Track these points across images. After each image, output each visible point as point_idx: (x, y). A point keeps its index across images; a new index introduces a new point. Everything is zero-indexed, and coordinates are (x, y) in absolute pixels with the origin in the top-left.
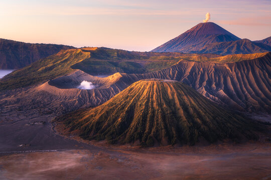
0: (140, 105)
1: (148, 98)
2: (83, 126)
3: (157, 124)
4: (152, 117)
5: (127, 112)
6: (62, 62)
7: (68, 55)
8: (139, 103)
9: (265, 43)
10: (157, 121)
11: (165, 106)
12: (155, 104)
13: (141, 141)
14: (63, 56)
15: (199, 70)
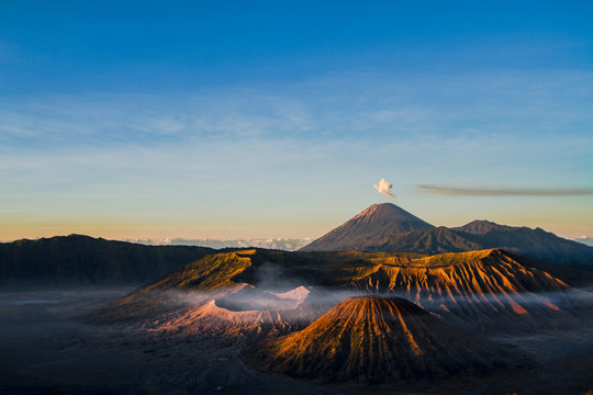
0: (358, 330)
1: (366, 321)
2: (286, 361)
3: (384, 354)
4: (376, 345)
5: (342, 340)
6: (212, 272)
7: (219, 262)
8: (356, 328)
9: (467, 231)
10: (383, 350)
11: (388, 330)
12: (376, 328)
13: (366, 376)
14: (211, 264)
15: (407, 279)
